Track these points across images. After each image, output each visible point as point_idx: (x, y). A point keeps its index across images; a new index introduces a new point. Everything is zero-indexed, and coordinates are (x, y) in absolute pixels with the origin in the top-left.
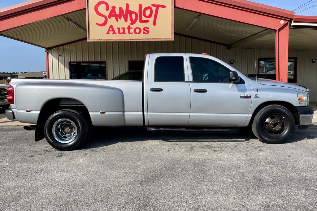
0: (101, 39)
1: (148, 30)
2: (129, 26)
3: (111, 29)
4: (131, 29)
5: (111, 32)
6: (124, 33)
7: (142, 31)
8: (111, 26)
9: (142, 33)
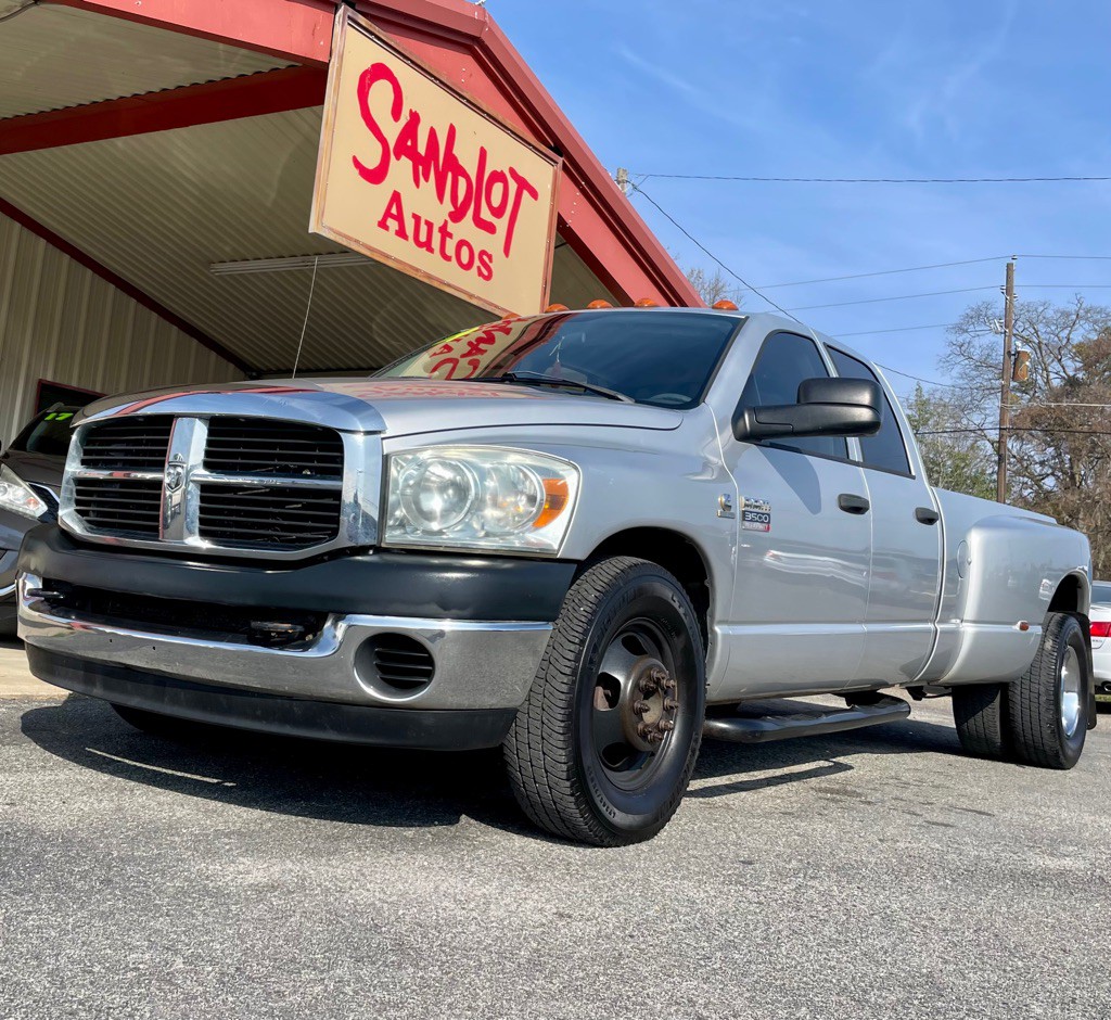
0: (362, 240)
1: (490, 265)
2: (446, 222)
3: (394, 211)
4: (448, 239)
5: (393, 224)
6: (428, 245)
7: (477, 263)
8: (396, 198)
9: (474, 269)
